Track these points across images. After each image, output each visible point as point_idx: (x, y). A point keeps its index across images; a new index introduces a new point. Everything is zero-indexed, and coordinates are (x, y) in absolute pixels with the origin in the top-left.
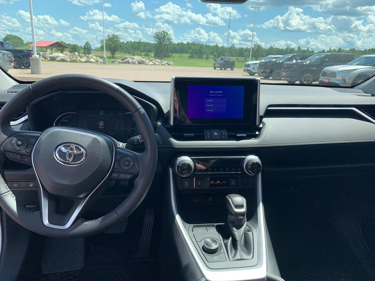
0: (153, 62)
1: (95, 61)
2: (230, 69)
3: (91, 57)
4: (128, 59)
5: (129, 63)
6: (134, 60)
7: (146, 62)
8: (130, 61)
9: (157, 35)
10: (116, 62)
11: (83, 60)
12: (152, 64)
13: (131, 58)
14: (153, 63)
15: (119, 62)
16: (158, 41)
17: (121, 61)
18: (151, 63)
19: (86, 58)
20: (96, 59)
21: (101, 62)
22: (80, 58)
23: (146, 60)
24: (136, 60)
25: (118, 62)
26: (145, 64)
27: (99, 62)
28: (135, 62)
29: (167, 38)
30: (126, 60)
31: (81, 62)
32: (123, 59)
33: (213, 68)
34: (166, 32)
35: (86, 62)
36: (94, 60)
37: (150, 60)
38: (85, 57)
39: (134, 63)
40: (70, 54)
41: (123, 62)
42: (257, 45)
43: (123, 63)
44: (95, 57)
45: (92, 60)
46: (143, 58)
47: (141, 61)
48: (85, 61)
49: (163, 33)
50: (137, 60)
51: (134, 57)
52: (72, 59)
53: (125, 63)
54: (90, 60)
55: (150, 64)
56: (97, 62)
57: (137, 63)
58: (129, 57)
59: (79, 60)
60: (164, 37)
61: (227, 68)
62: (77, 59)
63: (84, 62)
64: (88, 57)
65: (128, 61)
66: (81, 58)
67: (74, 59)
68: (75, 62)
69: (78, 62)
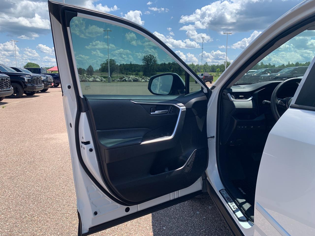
0: (145, 80)
1: (100, 80)
2: (209, 83)
3: (97, 78)
4: (125, 78)
5: (126, 81)
6: (130, 79)
7: (140, 80)
8: (127, 79)
9: (145, 58)
10: (115, 81)
11: (91, 79)
12: (144, 82)
13: (128, 77)
14: (145, 81)
15: (118, 81)
16: (146, 63)
17: (119, 80)
18: (143, 80)
19: (93, 78)
20: (101, 79)
21: (105, 81)
22: (88, 79)
23: (139, 78)
24: (131, 78)
25: (117, 81)
26: (139, 81)
27: (103, 81)
28: (131, 80)
29: (153, 60)
30: (124, 79)
31: (89, 81)
32: (121, 78)
33: (195, 83)
34: (152, 56)
35: (93, 81)
36: (100, 79)
37: (142, 78)
38: (92, 77)
39: (130, 81)
40: (80, 75)
41: (121, 80)
42: (227, 62)
43: (121, 81)
44: (100, 78)
45: (98, 80)
46: (137, 77)
47: (136, 79)
48: (92, 80)
49: (150, 57)
50: (132, 78)
51: (130, 76)
52: (82, 79)
53: (123, 81)
54: (96, 80)
55: (143, 81)
56: (101, 81)
57: (132, 81)
58: (126, 77)
59: (88, 80)
60: (151, 59)
61: (207, 82)
62: (86, 79)
63: (91, 81)
64: (94, 77)
65: (125, 79)
66: (89, 78)
67: (84, 79)
68: (85, 82)
69: (87, 81)
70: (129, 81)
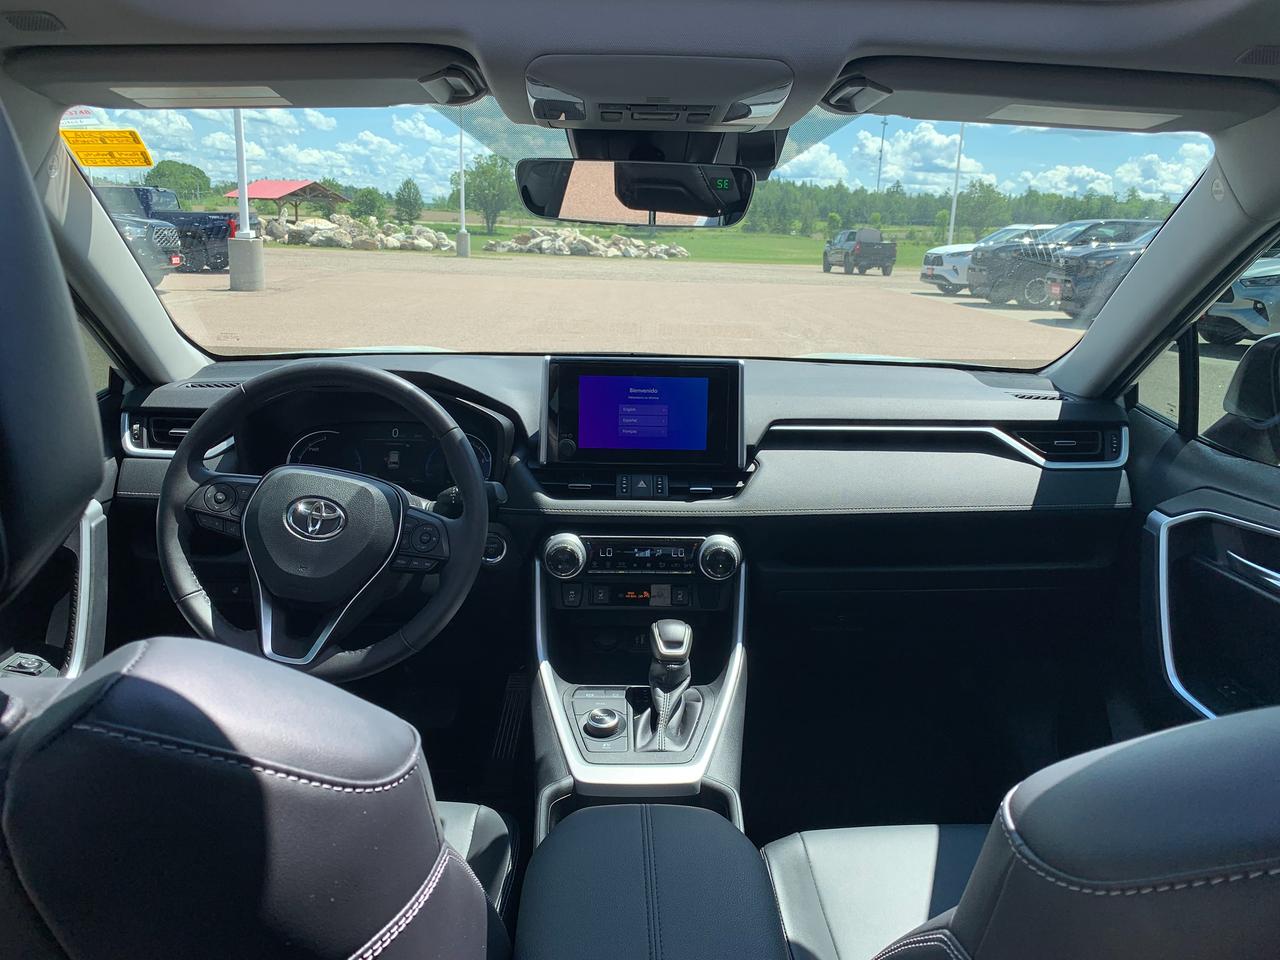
0: (620, 249)
1: (431, 245)
3: (419, 233)
4: (538, 240)
5: (541, 251)
6: (559, 243)
7: (598, 249)
8: (545, 245)
10: (500, 249)
11: (393, 240)
12: (615, 257)
13: (550, 234)
14: (619, 253)
15: (511, 250)
17: (514, 245)
18: (613, 251)
19: (401, 235)
20: (435, 239)
21: (451, 249)
22: (383, 236)
23: (596, 241)
24: (563, 240)
25: (506, 249)
26: (593, 256)
27: (443, 249)
28: (560, 250)
30: (534, 241)
31: (386, 248)
32: (524, 240)
35: (402, 248)
36: (429, 240)
37: (609, 242)
38: (400, 231)
39: (557, 252)
40: (352, 221)
41: (523, 247)
43: (521, 251)
44: (431, 233)
45: (422, 242)
46: (588, 236)
47: (581, 246)
48: (398, 244)
50: (567, 241)
51: (559, 232)
52: (358, 238)
53: (530, 251)
54: (416, 242)
55: (610, 254)
56: (438, 246)
57: (567, 251)
58: (543, 232)
59: (382, 241)
61: (870, 268)
62: (373, 236)
63: (394, 249)
64: (408, 232)
65: (537, 244)
66: (388, 235)
67: (364, 237)
68: (366, 249)
69: (377, 249)
70: (555, 254)
